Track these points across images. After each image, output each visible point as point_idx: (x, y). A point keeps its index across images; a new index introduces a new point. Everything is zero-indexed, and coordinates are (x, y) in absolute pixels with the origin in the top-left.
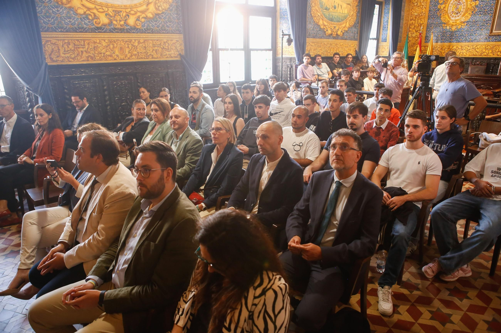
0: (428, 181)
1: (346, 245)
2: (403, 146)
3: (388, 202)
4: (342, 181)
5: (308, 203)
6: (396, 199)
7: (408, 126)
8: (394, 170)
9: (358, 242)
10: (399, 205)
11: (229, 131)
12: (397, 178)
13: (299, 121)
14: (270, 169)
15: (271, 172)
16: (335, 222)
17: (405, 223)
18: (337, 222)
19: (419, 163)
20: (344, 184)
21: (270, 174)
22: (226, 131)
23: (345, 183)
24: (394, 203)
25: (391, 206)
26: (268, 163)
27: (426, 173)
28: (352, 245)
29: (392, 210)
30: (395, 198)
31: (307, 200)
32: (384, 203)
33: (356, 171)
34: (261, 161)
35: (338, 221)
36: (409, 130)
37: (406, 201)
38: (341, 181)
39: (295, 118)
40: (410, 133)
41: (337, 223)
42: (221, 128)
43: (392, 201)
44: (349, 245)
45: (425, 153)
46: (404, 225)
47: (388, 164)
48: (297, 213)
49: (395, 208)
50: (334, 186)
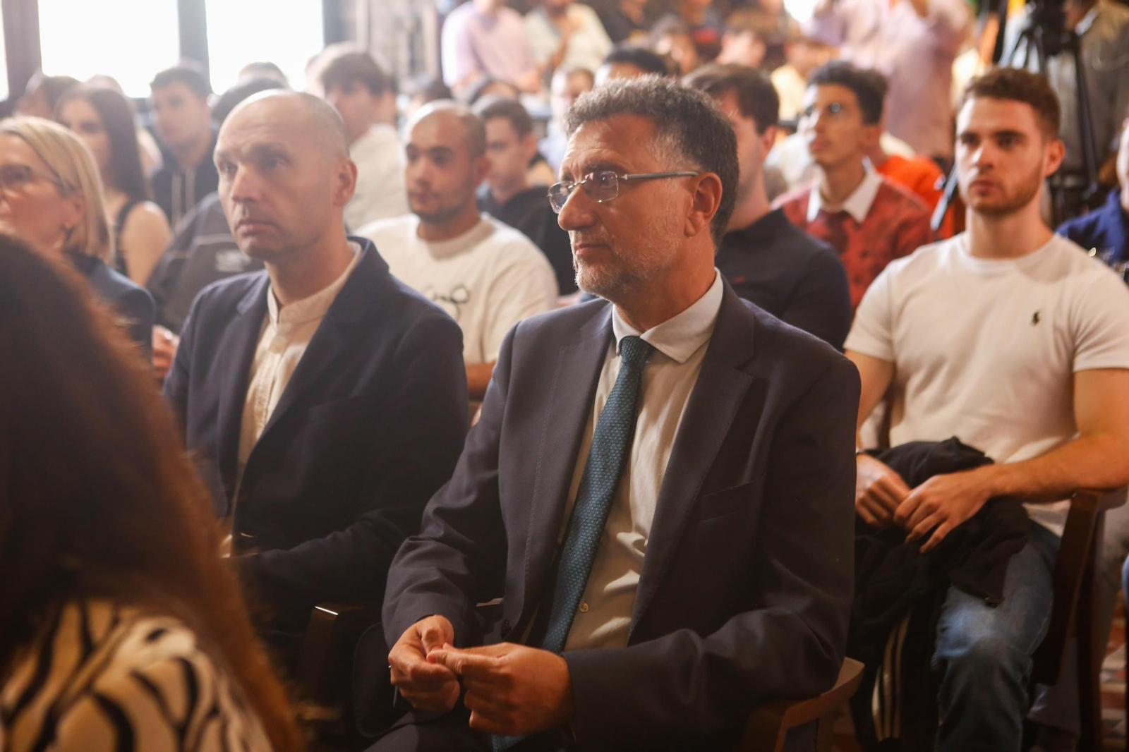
0: (1084, 403)
1: (694, 636)
2: (953, 253)
3: (901, 510)
4: (653, 336)
5: (488, 475)
6: (939, 488)
7: (972, 139)
8: (917, 368)
9: (755, 620)
10: (956, 521)
11: (73, 188)
12: (939, 403)
13: (441, 179)
14: (290, 336)
15: (298, 350)
16: (628, 538)
17: (991, 597)
18: (639, 537)
19: (1036, 319)
20: (664, 348)
21: (293, 358)
22: (59, 185)
23: (668, 342)
24: (931, 510)
25: (918, 527)
26: (280, 306)
27: (1071, 364)
28: (726, 635)
29: (924, 548)
30: (935, 487)
31: (490, 458)
32: (885, 514)
33: (719, 285)
34: (247, 305)
35: (639, 530)
36: (976, 156)
37: (986, 495)
38: (645, 336)
39: (422, 164)
40: (985, 167)
41: (638, 544)
42: (27, 169)
43: (919, 500)
44: (713, 636)
45: (1062, 272)
46: (991, 605)
47: (889, 342)
48: (441, 533)
49: (940, 532)
50: (615, 367)
